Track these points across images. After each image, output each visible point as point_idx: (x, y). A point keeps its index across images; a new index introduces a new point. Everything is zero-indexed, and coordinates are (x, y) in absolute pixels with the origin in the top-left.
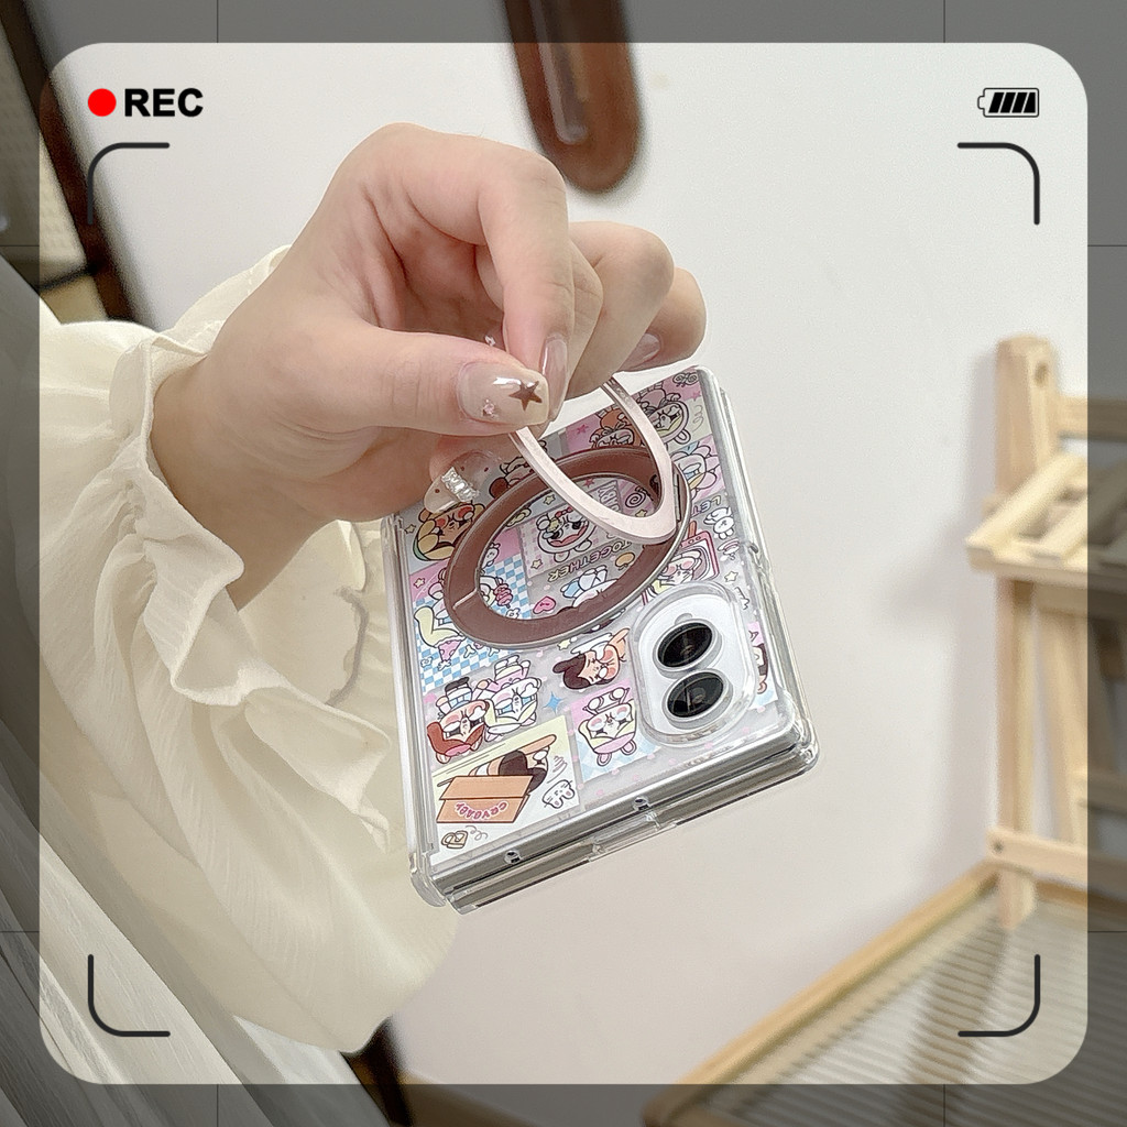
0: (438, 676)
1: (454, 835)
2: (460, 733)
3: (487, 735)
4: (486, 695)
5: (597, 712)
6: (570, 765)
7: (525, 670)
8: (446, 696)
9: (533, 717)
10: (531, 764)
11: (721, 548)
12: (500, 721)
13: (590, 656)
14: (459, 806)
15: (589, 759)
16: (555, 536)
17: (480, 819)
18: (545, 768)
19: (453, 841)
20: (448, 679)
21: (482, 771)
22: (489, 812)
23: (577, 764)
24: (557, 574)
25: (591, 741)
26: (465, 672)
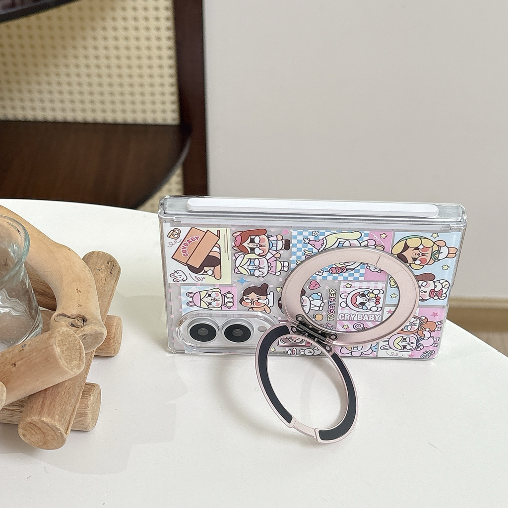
0: (300, 238)
1: (178, 234)
2: (250, 243)
3: (240, 254)
4: (269, 256)
5: (224, 296)
6: (196, 282)
7: (274, 273)
8: (282, 240)
9: (239, 272)
10: (206, 269)
11: (294, 349)
12: (246, 260)
13: (262, 298)
14: (197, 238)
15: (194, 289)
16: (363, 295)
17: (183, 245)
18: (201, 273)
19: (174, 233)
20: (294, 241)
21: (216, 249)
22: (184, 249)
23: (195, 285)
24: (333, 292)
25: (206, 292)
26: (294, 250)
